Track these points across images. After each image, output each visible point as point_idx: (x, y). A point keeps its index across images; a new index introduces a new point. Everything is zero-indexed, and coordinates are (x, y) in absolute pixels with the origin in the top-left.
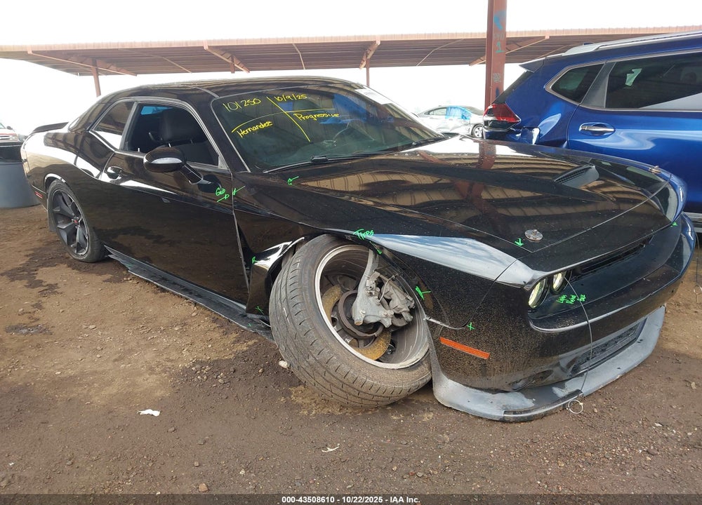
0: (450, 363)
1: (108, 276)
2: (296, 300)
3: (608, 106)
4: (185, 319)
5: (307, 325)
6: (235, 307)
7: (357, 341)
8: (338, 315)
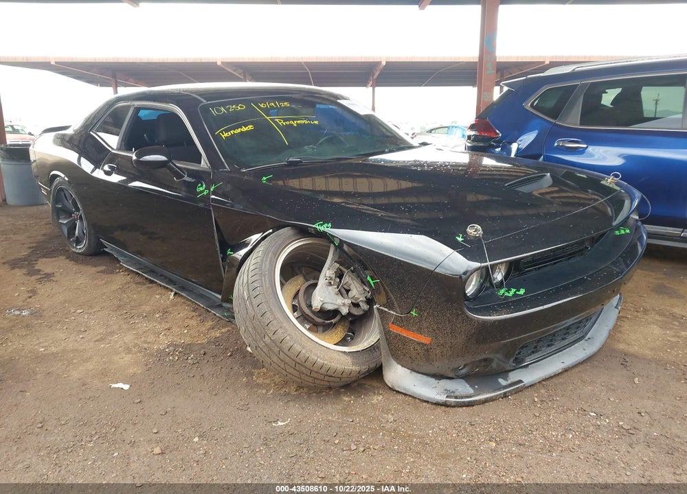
0: (398, 349)
1: (103, 268)
2: (256, 285)
3: (581, 124)
4: (167, 308)
5: (264, 307)
6: (213, 298)
7: (315, 327)
8: (299, 301)
